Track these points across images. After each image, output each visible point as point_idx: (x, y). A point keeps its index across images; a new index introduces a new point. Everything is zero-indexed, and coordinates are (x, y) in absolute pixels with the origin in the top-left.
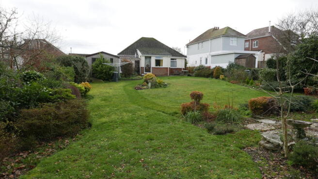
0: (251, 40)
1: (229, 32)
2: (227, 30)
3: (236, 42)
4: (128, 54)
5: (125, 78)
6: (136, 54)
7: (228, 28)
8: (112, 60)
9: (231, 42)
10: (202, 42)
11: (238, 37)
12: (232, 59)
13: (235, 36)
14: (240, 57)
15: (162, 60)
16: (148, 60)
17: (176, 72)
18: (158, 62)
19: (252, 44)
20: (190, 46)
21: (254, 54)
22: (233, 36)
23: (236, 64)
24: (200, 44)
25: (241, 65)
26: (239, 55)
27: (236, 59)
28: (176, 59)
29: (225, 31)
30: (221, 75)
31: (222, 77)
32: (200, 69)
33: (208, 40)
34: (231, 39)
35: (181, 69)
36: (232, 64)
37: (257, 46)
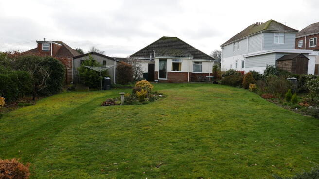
0: (307, 37)
1: (273, 26)
2: (270, 24)
3: (282, 39)
4: (142, 56)
5: (121, 86)
6: (151, 57)
7: (272, 22)
8: (105, 63)
9: (275, 39)
10: (239, 41)
11: (285, 33)
12: (272, 61)
13: (281, 32)
14: (283, 58)
15: (181, 63)
16: (163, 63)
17: (200, 78)
18: (176, 66)
19: (308, 42)
20: (225, 47)
21: (308, 54)
22: (277, 32)
23: (277, 69)
24: (236, 43)
25: (284, 69)
26: (282, 55)
27: (277, 61)
28: (201, 62)
29: (267, 25)
30: (251, 85)
31: (252, 86)
32: (228, 75)
33: (246, 38)
34: (275, 35)
35: (207, 74)
36: (272, 68)
37: (315, 44)
